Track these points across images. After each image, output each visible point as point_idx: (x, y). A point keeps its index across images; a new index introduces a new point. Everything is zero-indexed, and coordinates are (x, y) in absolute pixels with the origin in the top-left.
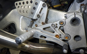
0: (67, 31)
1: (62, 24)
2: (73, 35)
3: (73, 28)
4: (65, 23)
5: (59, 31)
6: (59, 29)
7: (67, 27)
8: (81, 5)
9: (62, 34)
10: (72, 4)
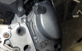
0: (15, 44)
1: (6, 36)
2: (22, 46)
3: (20, 38)
4: (11, 35)
5: (5, 46)
6: (4, 44)
7: (14, 38)
8: (22, 19)
9: (10, 49)
10: (12, 20)
